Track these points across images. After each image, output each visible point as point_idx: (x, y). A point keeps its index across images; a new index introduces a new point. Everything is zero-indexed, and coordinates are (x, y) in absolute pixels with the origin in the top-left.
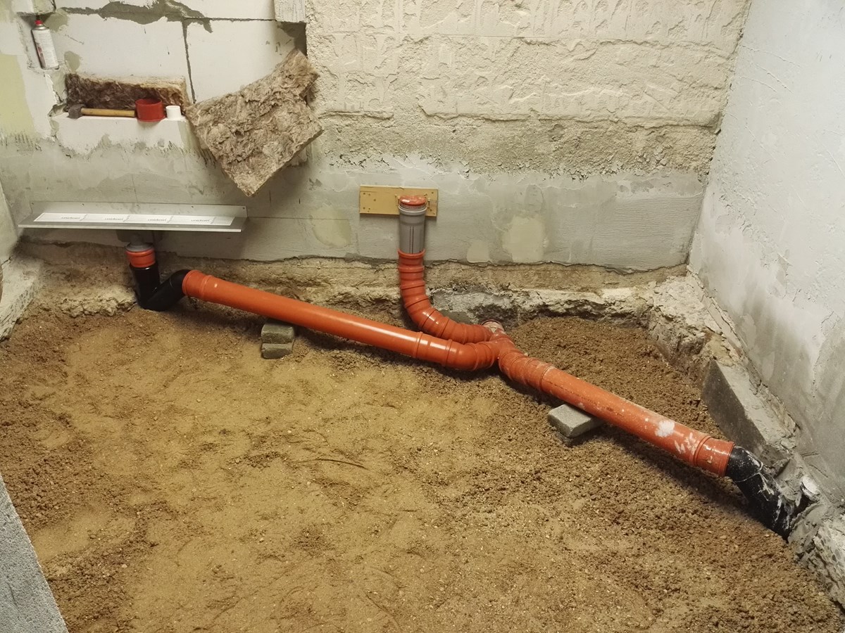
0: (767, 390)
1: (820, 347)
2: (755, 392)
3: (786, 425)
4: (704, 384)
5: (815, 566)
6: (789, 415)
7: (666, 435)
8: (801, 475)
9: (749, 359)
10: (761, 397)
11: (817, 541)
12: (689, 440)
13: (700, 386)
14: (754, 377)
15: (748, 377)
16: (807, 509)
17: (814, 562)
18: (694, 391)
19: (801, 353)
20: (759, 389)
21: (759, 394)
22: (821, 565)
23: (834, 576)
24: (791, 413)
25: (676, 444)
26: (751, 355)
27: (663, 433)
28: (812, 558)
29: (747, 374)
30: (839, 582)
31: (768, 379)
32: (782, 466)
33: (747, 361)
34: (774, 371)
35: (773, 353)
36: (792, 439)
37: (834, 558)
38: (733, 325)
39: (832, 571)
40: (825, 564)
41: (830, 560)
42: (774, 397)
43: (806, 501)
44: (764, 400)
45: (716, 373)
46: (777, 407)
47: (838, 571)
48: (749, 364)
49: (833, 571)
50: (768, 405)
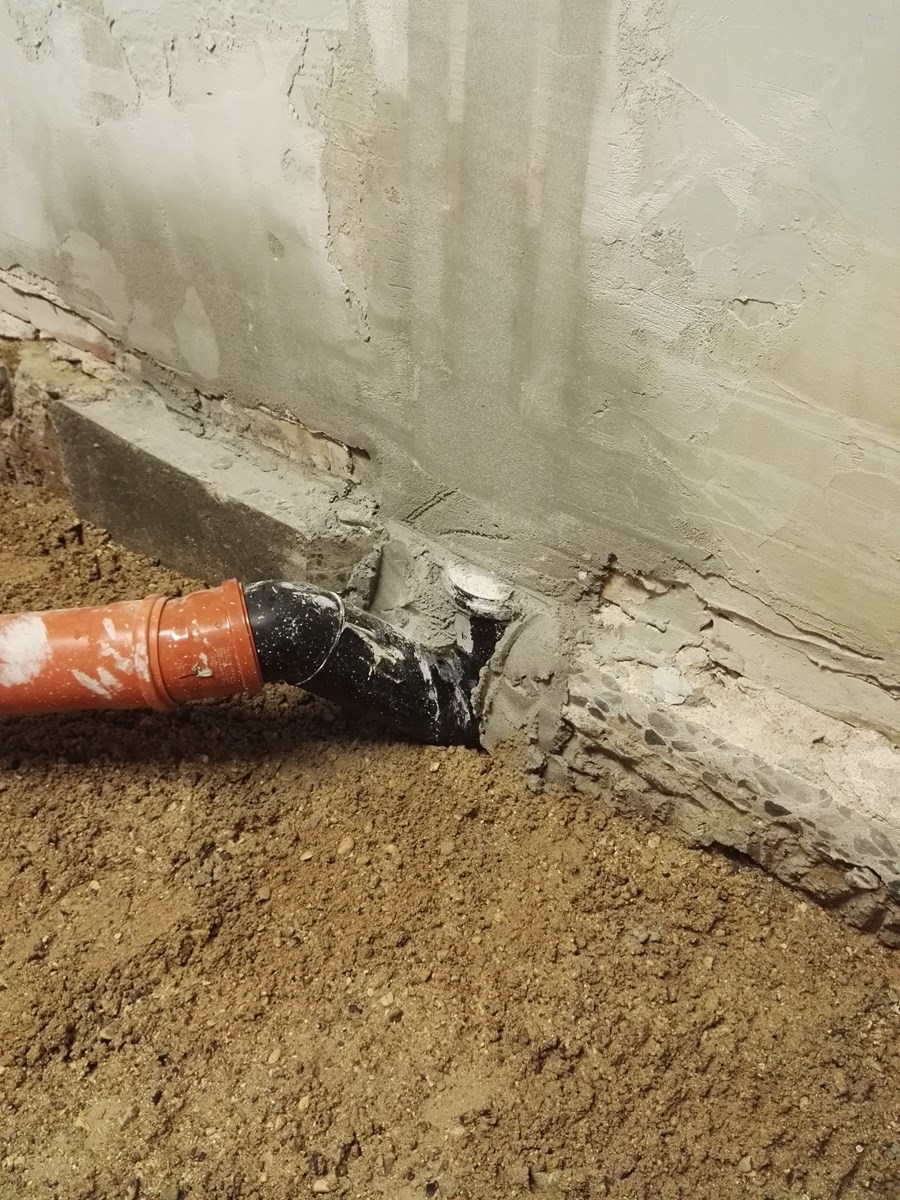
0: (225, 406)
1: (318, 173)
2: (198, 430)
3: (321, 466)
4: (66, 480)
5: (596, 778)
6: (320, 436)
7: (36, 670)
8: (436, 570)
9: (138, 354)
10: (221, 434)
11: (577, 715)
12: (113, 645)
13: (61, 491)
14: (176, 392)
15: (159, 403)
16: (499, 646)
17: (588, 769)
18: (52, 509)
19: (272, 237)
20: (204, 418)
21: (209, 431)
22: (616, 769)
23: (671, 784)
24: (323, 427)
25: (81, 677)
26: (138, 339)
27: (24, 666)
28: (578, 764)
29: (152, 396)
30: (698, 795)
31: (215, 376)
32: (371, 574)
33: (134, 363)
34: (219, 340)
35: (191, 292)
36: (357, 494)
37: (652, 738)
38: (50, 291)
39: (660, 774)
40: (628, 764)
41: (643, 748)
42: (253, 413)
43: (486, 629)
44: (229, 436)
45: (79, 433)
46: (275, 434)
47: (680, 768)
48: (144, 369)
49: (665, 772)
50: (248, 445)
